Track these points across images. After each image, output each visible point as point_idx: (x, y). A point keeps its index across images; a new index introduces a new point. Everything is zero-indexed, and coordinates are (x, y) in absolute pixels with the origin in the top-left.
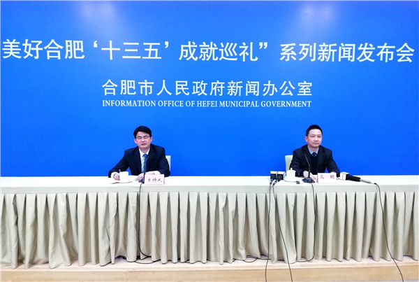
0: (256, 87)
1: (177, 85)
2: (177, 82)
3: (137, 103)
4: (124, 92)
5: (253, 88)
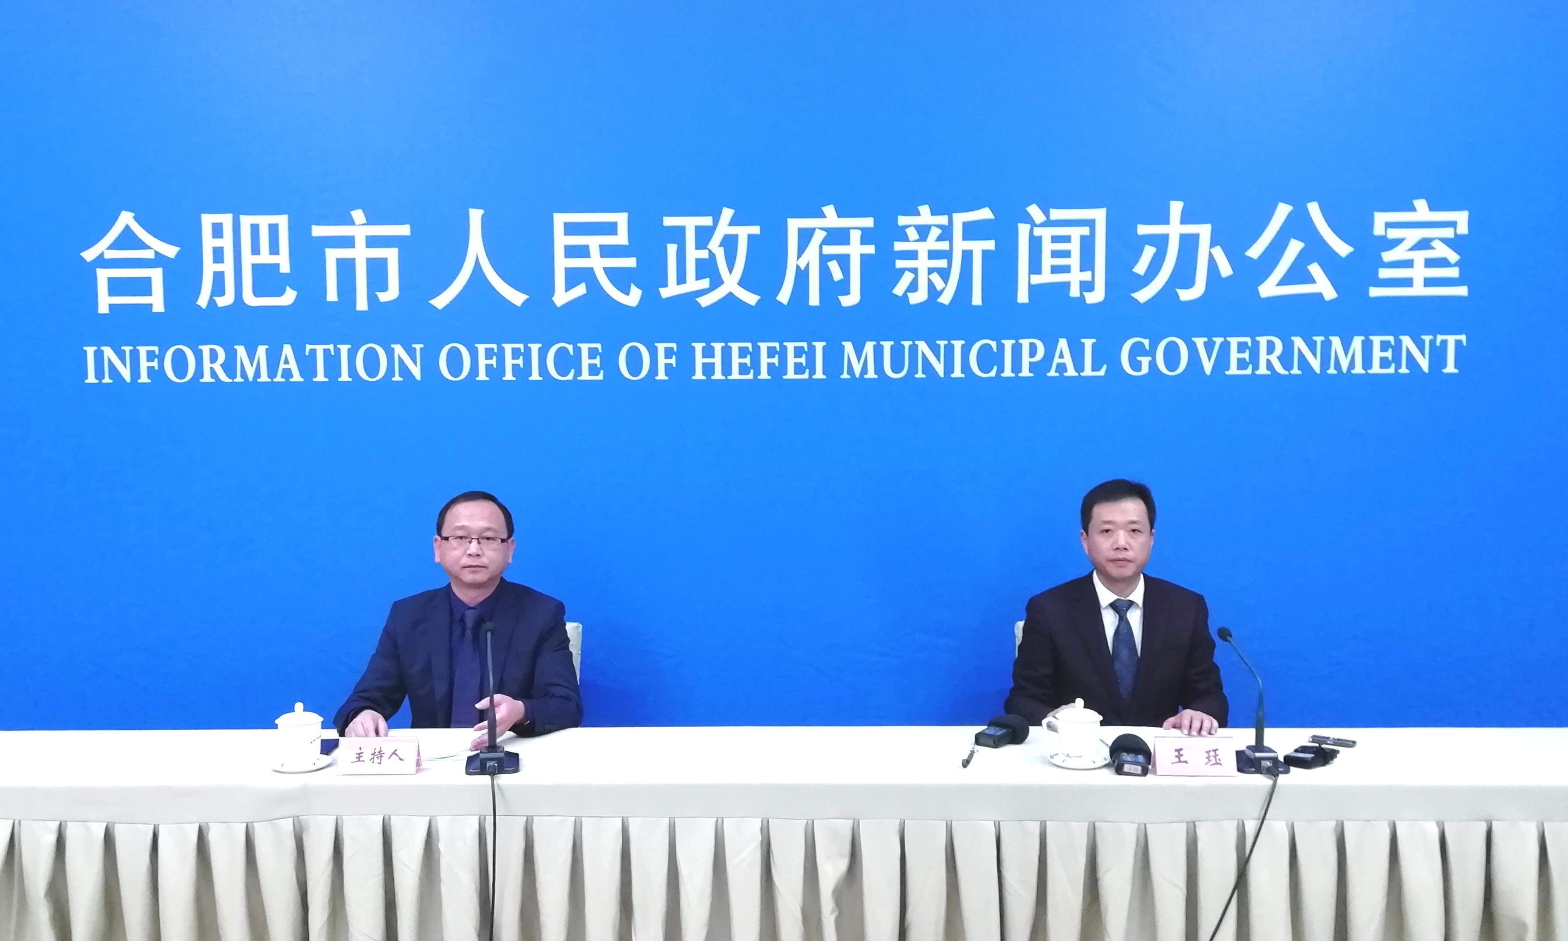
4: (218, 288)
5: (1067, 254)
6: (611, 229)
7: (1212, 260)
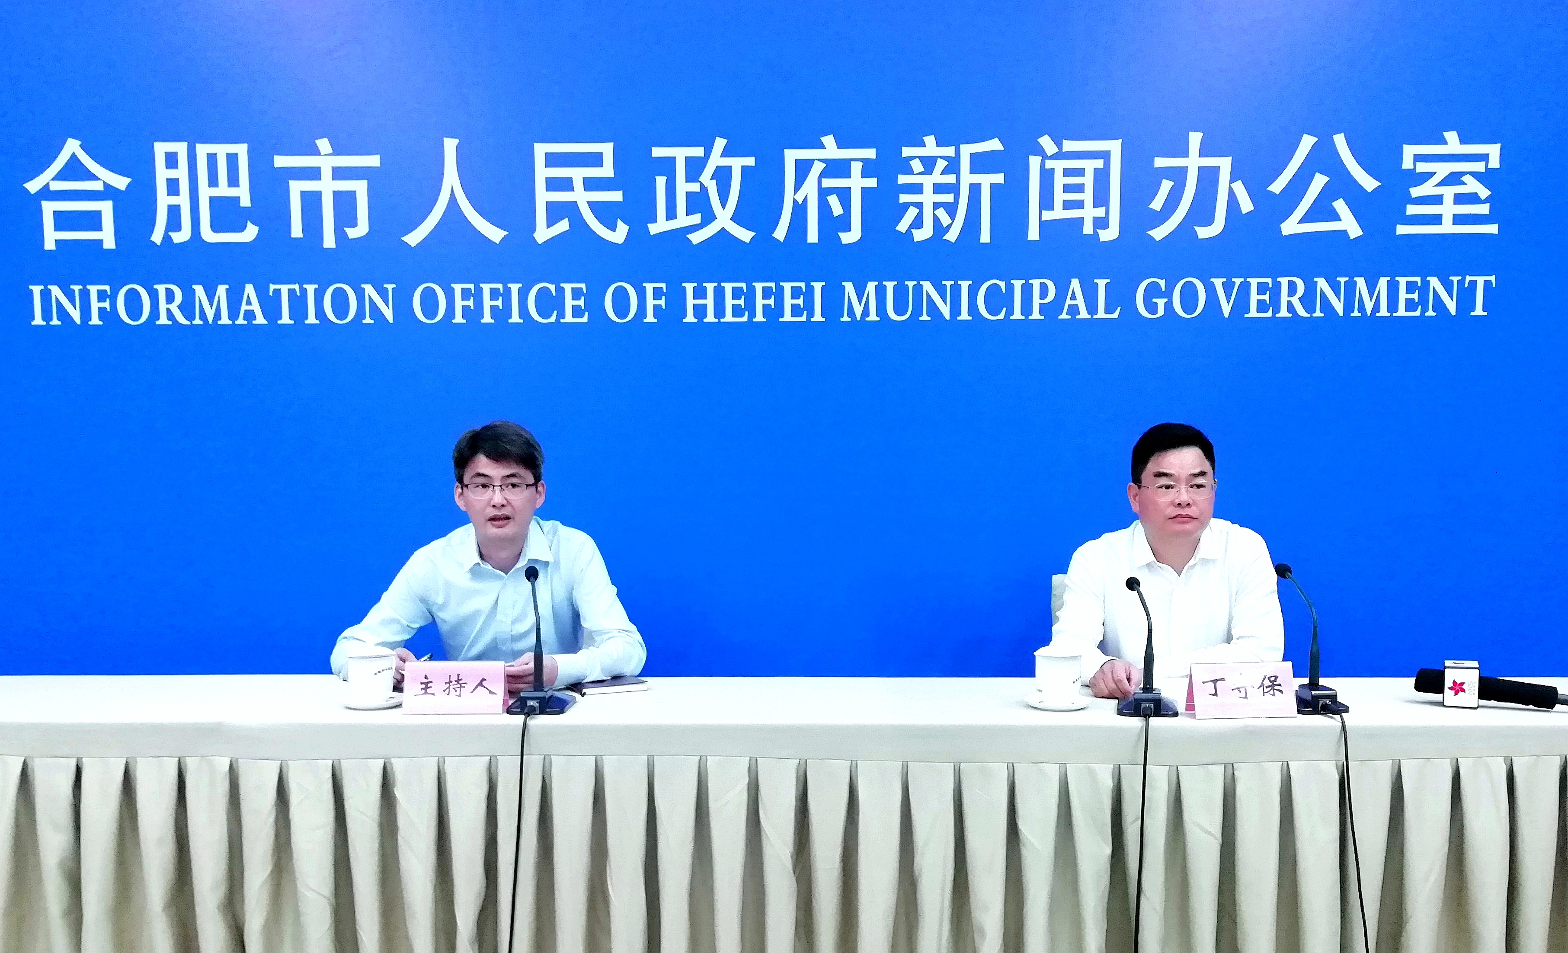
0: (1102, 178)
1: (542, 172)
2: (541, 150)
3: (271, 306)
5: (1080, 188)
6: (596, 160)
7: (1232, 194)
